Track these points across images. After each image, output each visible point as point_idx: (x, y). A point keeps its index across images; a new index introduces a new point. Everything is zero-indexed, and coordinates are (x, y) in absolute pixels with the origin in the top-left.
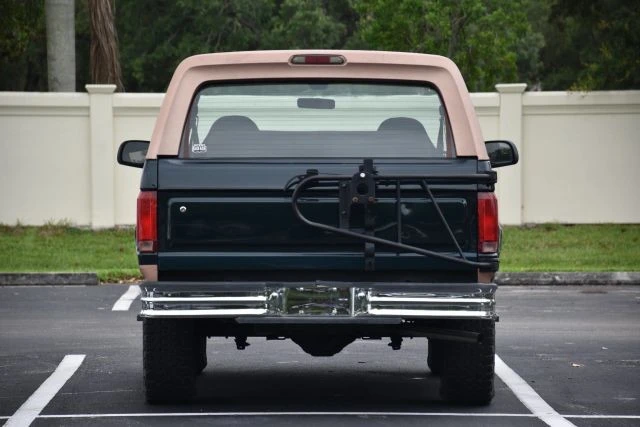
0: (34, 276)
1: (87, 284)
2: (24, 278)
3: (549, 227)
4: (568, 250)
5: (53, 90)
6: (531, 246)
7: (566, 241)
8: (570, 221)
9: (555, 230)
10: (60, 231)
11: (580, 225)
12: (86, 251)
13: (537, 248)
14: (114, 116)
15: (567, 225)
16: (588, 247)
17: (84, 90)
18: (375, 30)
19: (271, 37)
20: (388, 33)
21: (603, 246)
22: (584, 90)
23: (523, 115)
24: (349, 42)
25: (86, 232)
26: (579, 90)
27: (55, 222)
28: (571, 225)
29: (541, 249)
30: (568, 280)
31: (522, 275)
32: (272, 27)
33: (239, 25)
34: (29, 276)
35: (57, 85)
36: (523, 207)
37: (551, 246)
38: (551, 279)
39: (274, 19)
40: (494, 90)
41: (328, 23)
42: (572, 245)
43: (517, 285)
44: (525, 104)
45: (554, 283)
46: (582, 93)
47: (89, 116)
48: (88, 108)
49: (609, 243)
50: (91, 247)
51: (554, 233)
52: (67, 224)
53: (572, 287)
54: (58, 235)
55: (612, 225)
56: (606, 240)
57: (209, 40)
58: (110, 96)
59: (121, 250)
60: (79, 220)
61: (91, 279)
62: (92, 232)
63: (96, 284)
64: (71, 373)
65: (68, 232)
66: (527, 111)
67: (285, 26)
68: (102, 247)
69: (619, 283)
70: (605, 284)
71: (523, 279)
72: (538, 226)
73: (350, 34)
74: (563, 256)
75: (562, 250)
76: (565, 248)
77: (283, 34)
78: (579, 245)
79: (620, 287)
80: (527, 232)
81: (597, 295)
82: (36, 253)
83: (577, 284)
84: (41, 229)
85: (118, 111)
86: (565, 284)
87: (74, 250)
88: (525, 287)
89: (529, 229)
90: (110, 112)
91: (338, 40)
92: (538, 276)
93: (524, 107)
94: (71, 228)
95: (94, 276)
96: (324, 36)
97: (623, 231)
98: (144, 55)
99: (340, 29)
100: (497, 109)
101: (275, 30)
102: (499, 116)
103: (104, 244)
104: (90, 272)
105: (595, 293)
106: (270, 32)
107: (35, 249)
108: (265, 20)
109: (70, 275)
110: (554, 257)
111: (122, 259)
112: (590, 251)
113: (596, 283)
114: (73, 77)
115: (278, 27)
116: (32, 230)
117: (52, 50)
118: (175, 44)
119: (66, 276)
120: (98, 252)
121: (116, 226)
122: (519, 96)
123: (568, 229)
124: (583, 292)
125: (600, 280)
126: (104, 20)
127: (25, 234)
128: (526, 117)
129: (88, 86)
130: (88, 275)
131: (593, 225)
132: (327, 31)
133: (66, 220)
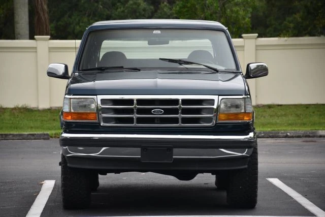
0: (17, 135)
1: (44, 139)
2: (11, 136)
3: (269, 106)
4: (280, 118)
5: (17, 39)
6: (262, 116)
7: (279, 114)
8: (280, 103)
9: (273, 108)
10: (22, 110)
11: (285, 105)
12: (36, 120)
13: (264, 117)
14: (49, 52)
15: (279, 105)
16: (290, 116)
17: (33, 39)
18: (180, 8)
19: (117, 13)
20: (186, 9)
21: (297, 115)
22: (287, 37)
23: (256, 50)
24: (156, 15)
25: (36, 111)
26: (284, 37)
27: (20, 106)
28: (281, 105)
29: (267, 117)
30: (294, 135)
31: (269, 132)
32: (117, 8)
33: (101, 7)
34: (13, 135)
35: (19, 36)
36: (256, 96)
37: (271, 116)
38: (285, 135)
39: (118, 4)
40: (241, 37)
41: (145, 6)
42: (282, 115)
43: (267, 138)
44: (257, 44)
45: (287, 137)
46: (286, 38)
47: (36, 52)
48: (36, 48)
49: (300, 115)
50: (39, 118)
51: (273, 109)
52: (26, 107)
53: (297, 139)
54: (21, 112)
55: (301, 105)
56: (299, 112)
57: (87, 15)
58: (47, 42)
59: (54, 120)
60: (32, 105)
61: (46, 137)
62: (38, 111)
63: (48, 139)
64: (50, 192)
65: (26, 111)
66: (258, 47)
67: (124, 7)
68: (44, 118)
69: (321, 136)
70: (313, 137)
71: (271, 135)
72: (264, 106)
73: (156, 11)
74: (278, 121)
75: (277, 118)
76: (278, 117)
77: (123, 11)
78: (285, 115)
79: (322, 138)
80: (259, 109)
81: (311, 143)
82: (11, 122)
83: (299, 137)
84: (13, 109)
85: (51, 49)
86: (292, 137)
87: (30, 120)
88: (273, 139)
89: (260, 107)
90: (47, 50)
91: (150, 14)
92: (279, 133)
93: (257, 46)
94: (28, 109)
95: (47, 134)
96: (143, 13)
97: (307, 108)
98: (55, 22)
99: (151, 9)
100: (243, 47)
101: (119, 10)
102: (244, 50)
103: (45, 116)
104: (46, 133)
105: (310, 142)
106: (116, 11)
107: (10, 120)
108: (114, 5)
109: (35, 134)
110: (274, 121)
111: (55, 125)
112: (291, 119)
113: (309, 136)
114: (28, 32)
115: (120, 8)
116: (8, 110)
117: (17, 18)
118: (70, 17)
119: (33, 135)
120: (42, 121)
121: (51, 108)
122: (254, 40)
123: (279, 107)
124: (304, 141)
125: (311, 135)
126: (42, 4)
127: (5, 112)
128: (258, 51)
129: (36, 37)
130: (44, 134)
131: (291, 105)
132: (144, 10)
133: (25, 105)
